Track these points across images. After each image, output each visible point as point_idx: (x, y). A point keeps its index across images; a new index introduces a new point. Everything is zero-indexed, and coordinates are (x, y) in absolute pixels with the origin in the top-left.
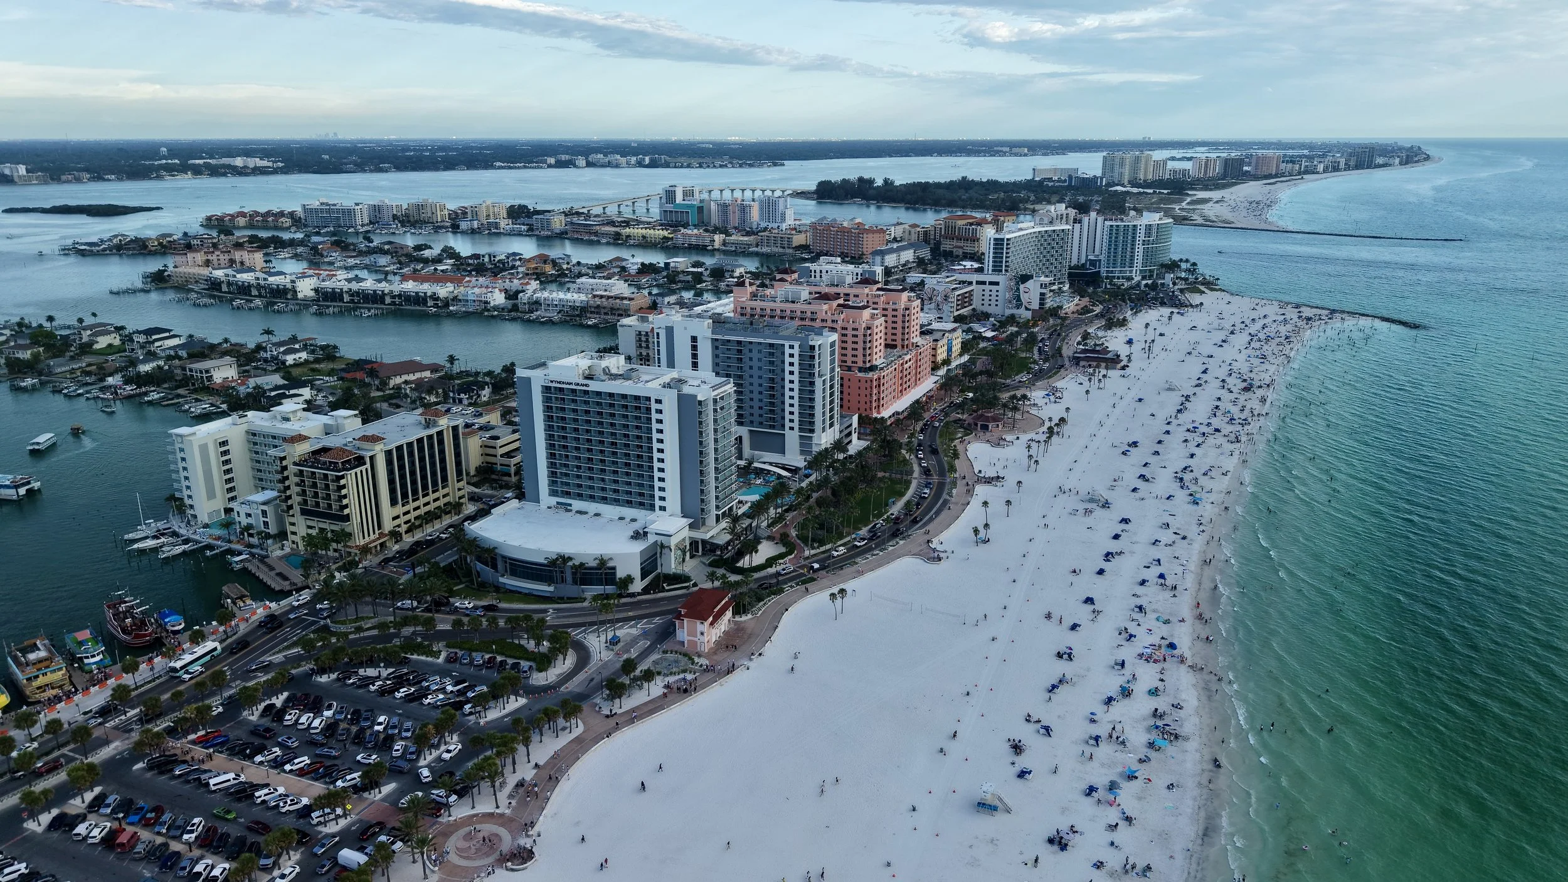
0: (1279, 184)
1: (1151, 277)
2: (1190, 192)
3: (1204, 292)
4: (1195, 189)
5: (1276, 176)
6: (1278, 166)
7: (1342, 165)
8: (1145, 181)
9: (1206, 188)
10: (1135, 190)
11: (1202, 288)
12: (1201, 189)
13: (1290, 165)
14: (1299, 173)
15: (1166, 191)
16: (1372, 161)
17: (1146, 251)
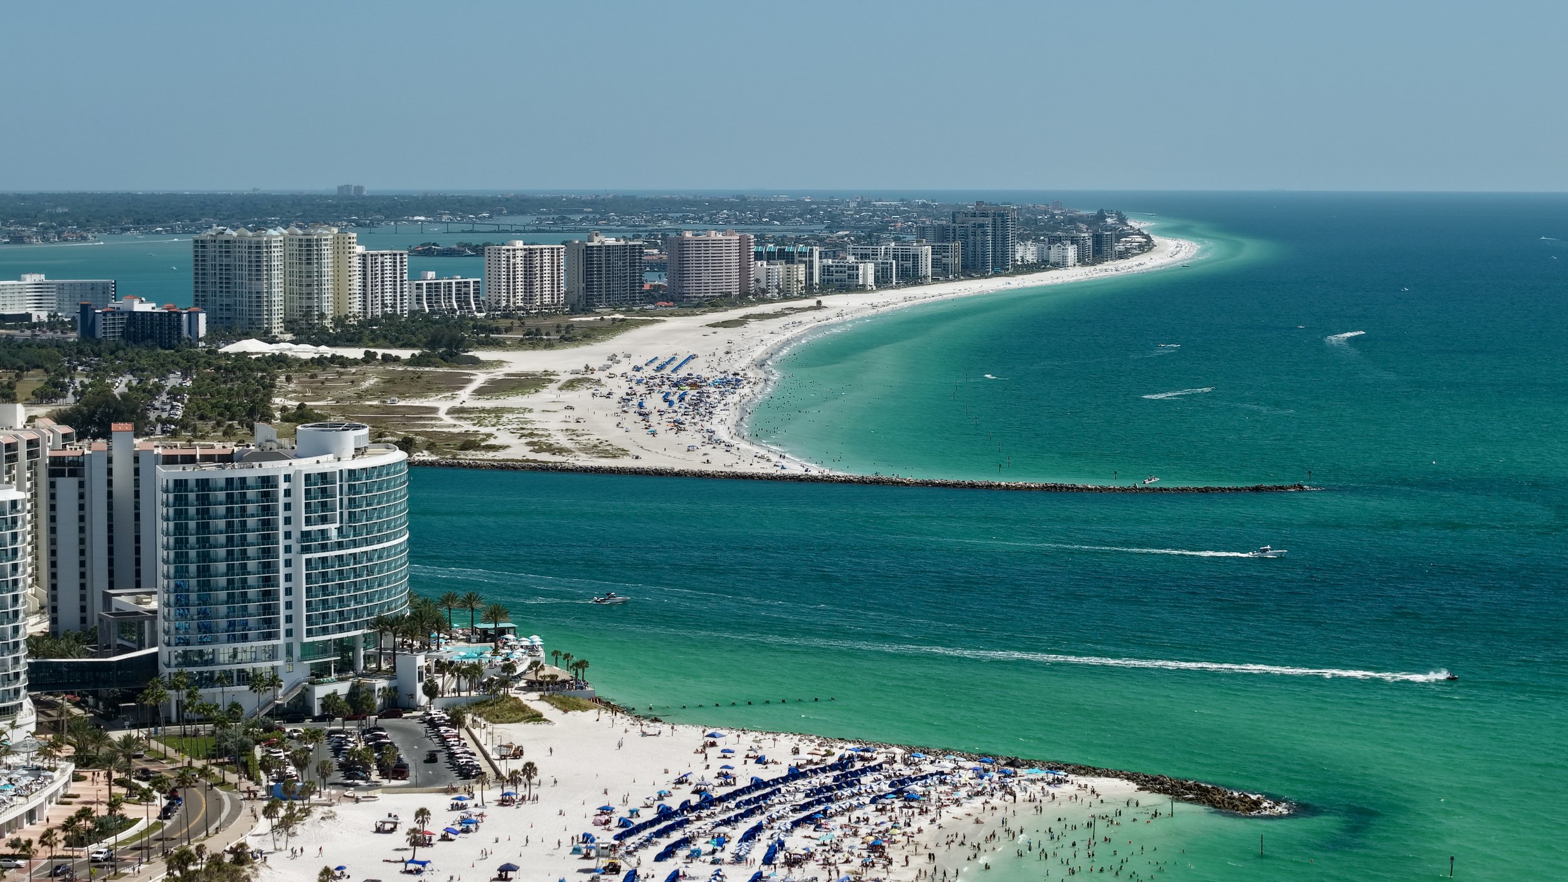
0: (753, 324)
1: (345, 667)
2: (483, 355)
3: (537, 717)
4: (498, 345)
5: (743, 298)
6: (744, 270)
7: (927, 266)
8: (339, 321)
9: (533, 340)
10: (306, 351)
11: (532, 700)
12: (520, 345)
13: (779, 268)
14: (809, 290)
15: (405, 354)
16: (1004, 254)
17: (319, 573)
